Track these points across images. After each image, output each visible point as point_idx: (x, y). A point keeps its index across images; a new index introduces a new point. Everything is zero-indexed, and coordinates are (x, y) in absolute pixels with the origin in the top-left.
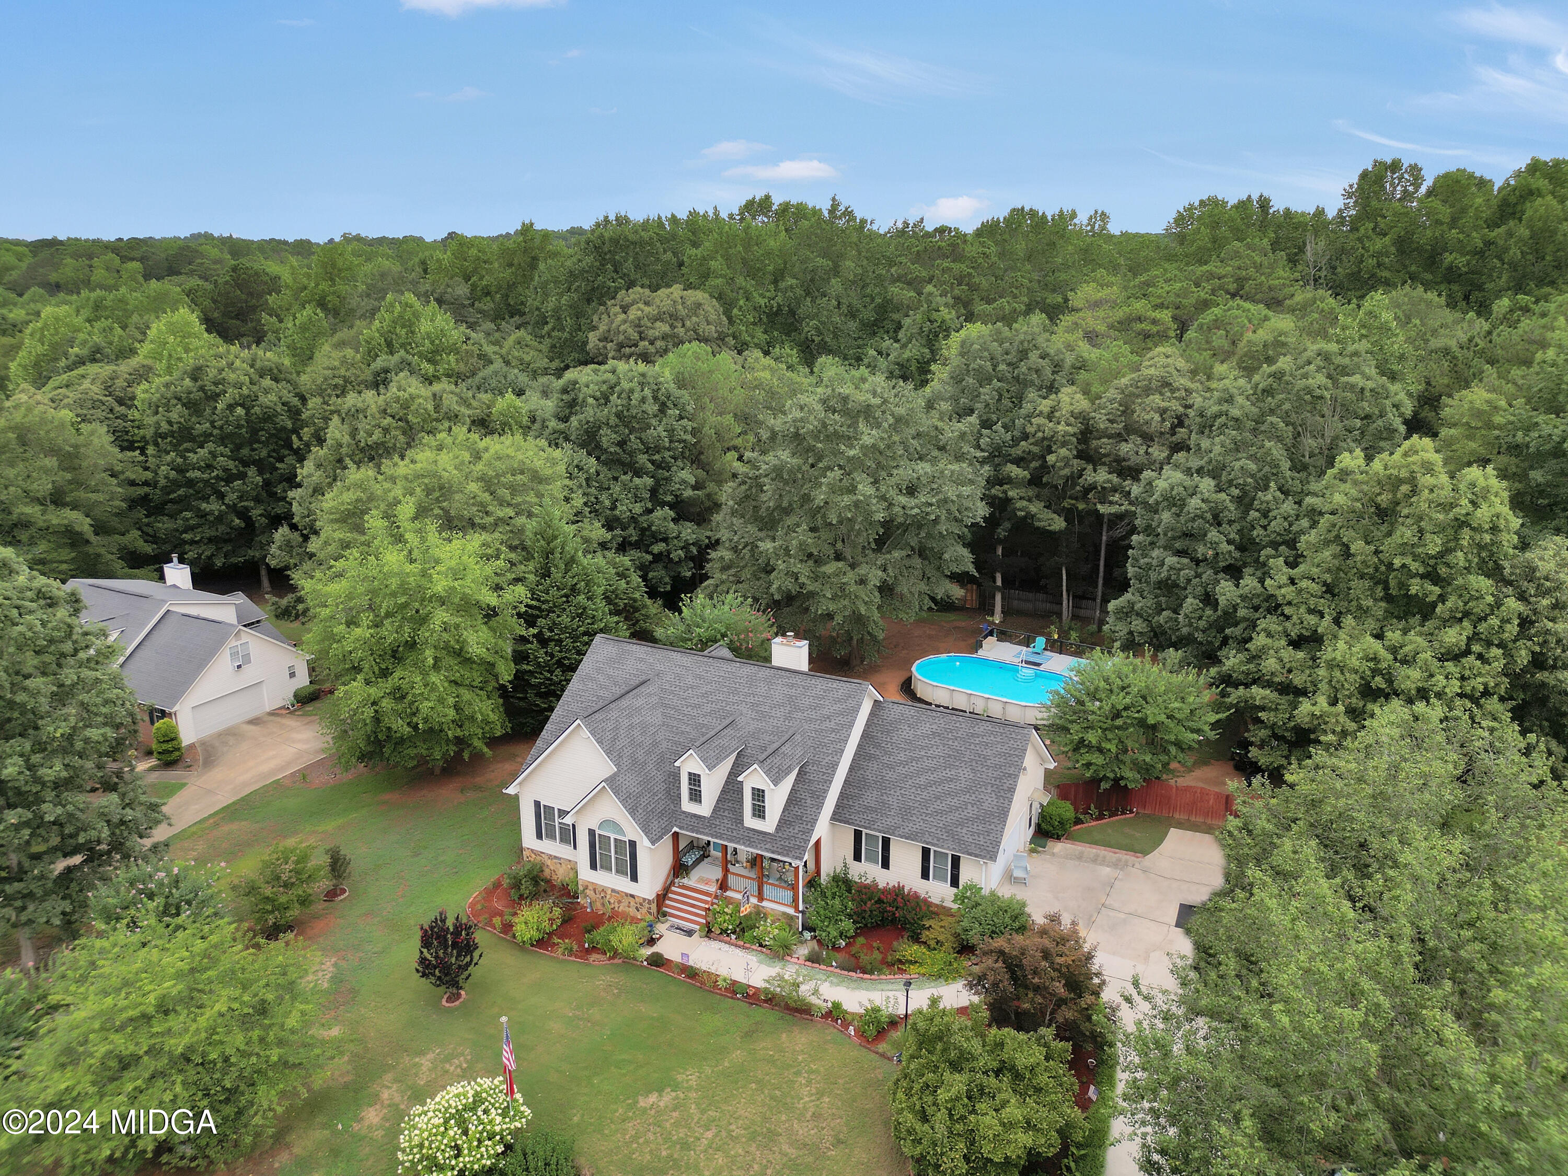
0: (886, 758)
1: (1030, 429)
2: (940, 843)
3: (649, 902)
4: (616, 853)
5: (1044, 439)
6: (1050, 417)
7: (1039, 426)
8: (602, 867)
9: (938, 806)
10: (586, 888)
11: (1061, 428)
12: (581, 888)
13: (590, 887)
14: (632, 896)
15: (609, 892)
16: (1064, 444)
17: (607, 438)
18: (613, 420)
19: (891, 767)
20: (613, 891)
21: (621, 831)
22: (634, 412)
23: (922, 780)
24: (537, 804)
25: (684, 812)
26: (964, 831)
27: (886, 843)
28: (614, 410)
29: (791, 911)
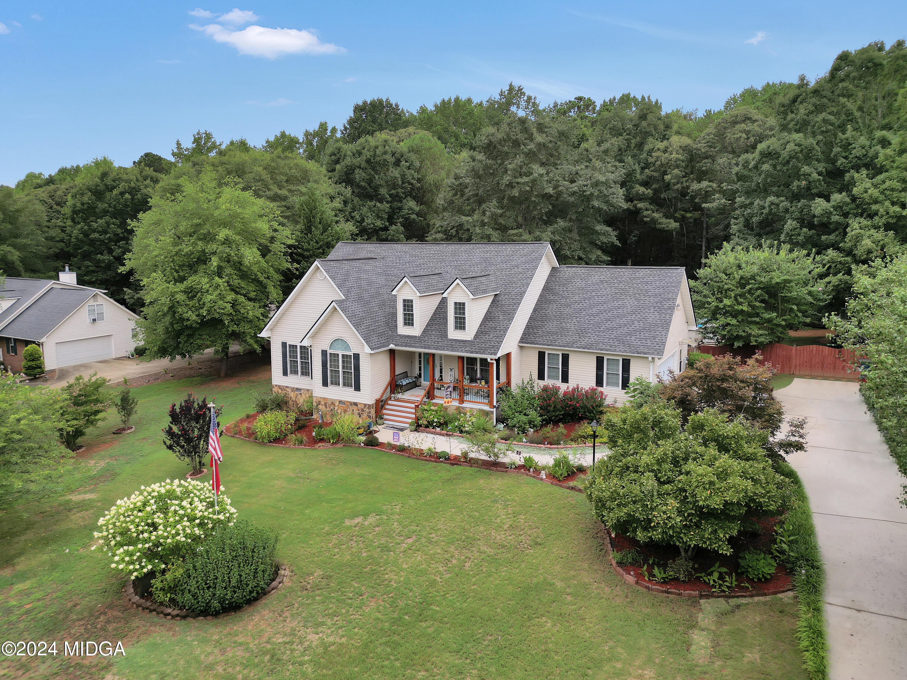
0: (563, 301)
1: (650, 160)
2: (613, 349)
3: (369, 406)
4: (343, 367)
5: (662, 165)
6: (665, 151)
7: (658, 157)
8: (332, 384)
9: (609, 325)
10: (319, 403)
11: (674, 156)
12: (315, 404)
13: (323, 403)
14: (356, 404)
15: (337, 404)
16: (677, 167)
17: (359, 175)
18: (364, 164)
19: (568, 306)
20: (340, 402)
21: (348, 347)
22: (378, 159)
23: (594, 310)
24: (284, 345)
25: (400, 335)
26: (633, 338)
27: (565, 358)
28: (365, 158)
29: (487, 408)
